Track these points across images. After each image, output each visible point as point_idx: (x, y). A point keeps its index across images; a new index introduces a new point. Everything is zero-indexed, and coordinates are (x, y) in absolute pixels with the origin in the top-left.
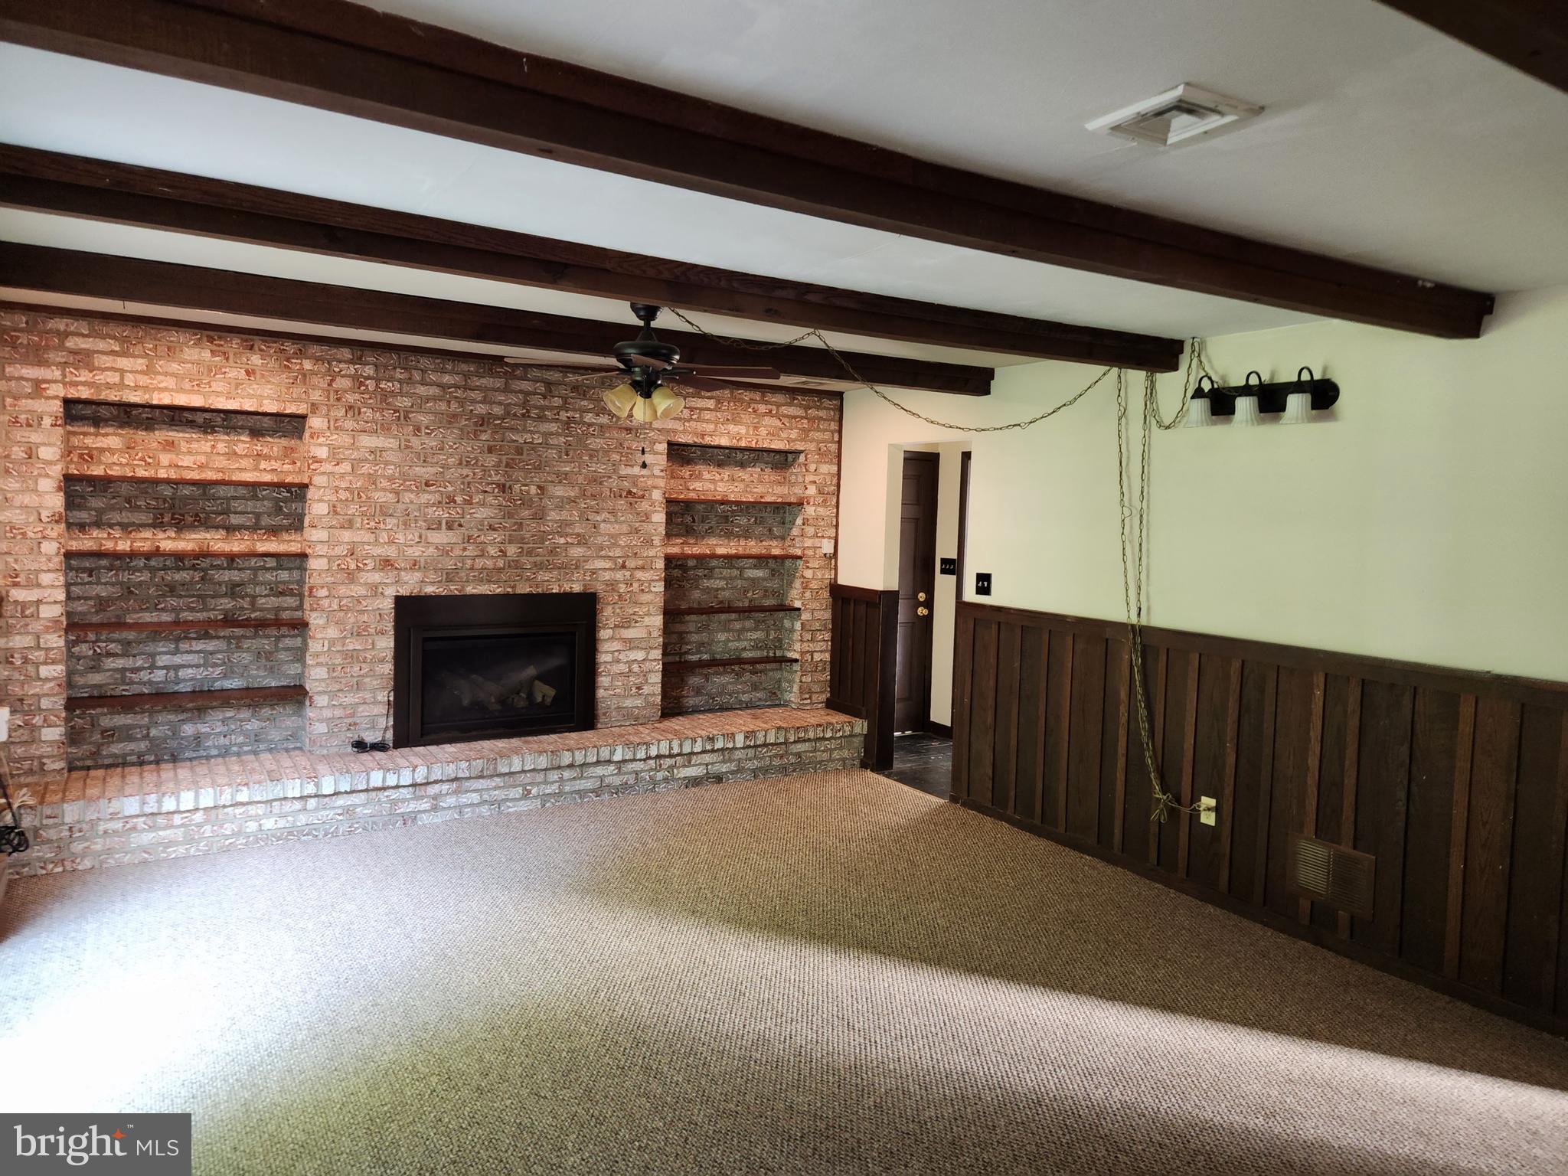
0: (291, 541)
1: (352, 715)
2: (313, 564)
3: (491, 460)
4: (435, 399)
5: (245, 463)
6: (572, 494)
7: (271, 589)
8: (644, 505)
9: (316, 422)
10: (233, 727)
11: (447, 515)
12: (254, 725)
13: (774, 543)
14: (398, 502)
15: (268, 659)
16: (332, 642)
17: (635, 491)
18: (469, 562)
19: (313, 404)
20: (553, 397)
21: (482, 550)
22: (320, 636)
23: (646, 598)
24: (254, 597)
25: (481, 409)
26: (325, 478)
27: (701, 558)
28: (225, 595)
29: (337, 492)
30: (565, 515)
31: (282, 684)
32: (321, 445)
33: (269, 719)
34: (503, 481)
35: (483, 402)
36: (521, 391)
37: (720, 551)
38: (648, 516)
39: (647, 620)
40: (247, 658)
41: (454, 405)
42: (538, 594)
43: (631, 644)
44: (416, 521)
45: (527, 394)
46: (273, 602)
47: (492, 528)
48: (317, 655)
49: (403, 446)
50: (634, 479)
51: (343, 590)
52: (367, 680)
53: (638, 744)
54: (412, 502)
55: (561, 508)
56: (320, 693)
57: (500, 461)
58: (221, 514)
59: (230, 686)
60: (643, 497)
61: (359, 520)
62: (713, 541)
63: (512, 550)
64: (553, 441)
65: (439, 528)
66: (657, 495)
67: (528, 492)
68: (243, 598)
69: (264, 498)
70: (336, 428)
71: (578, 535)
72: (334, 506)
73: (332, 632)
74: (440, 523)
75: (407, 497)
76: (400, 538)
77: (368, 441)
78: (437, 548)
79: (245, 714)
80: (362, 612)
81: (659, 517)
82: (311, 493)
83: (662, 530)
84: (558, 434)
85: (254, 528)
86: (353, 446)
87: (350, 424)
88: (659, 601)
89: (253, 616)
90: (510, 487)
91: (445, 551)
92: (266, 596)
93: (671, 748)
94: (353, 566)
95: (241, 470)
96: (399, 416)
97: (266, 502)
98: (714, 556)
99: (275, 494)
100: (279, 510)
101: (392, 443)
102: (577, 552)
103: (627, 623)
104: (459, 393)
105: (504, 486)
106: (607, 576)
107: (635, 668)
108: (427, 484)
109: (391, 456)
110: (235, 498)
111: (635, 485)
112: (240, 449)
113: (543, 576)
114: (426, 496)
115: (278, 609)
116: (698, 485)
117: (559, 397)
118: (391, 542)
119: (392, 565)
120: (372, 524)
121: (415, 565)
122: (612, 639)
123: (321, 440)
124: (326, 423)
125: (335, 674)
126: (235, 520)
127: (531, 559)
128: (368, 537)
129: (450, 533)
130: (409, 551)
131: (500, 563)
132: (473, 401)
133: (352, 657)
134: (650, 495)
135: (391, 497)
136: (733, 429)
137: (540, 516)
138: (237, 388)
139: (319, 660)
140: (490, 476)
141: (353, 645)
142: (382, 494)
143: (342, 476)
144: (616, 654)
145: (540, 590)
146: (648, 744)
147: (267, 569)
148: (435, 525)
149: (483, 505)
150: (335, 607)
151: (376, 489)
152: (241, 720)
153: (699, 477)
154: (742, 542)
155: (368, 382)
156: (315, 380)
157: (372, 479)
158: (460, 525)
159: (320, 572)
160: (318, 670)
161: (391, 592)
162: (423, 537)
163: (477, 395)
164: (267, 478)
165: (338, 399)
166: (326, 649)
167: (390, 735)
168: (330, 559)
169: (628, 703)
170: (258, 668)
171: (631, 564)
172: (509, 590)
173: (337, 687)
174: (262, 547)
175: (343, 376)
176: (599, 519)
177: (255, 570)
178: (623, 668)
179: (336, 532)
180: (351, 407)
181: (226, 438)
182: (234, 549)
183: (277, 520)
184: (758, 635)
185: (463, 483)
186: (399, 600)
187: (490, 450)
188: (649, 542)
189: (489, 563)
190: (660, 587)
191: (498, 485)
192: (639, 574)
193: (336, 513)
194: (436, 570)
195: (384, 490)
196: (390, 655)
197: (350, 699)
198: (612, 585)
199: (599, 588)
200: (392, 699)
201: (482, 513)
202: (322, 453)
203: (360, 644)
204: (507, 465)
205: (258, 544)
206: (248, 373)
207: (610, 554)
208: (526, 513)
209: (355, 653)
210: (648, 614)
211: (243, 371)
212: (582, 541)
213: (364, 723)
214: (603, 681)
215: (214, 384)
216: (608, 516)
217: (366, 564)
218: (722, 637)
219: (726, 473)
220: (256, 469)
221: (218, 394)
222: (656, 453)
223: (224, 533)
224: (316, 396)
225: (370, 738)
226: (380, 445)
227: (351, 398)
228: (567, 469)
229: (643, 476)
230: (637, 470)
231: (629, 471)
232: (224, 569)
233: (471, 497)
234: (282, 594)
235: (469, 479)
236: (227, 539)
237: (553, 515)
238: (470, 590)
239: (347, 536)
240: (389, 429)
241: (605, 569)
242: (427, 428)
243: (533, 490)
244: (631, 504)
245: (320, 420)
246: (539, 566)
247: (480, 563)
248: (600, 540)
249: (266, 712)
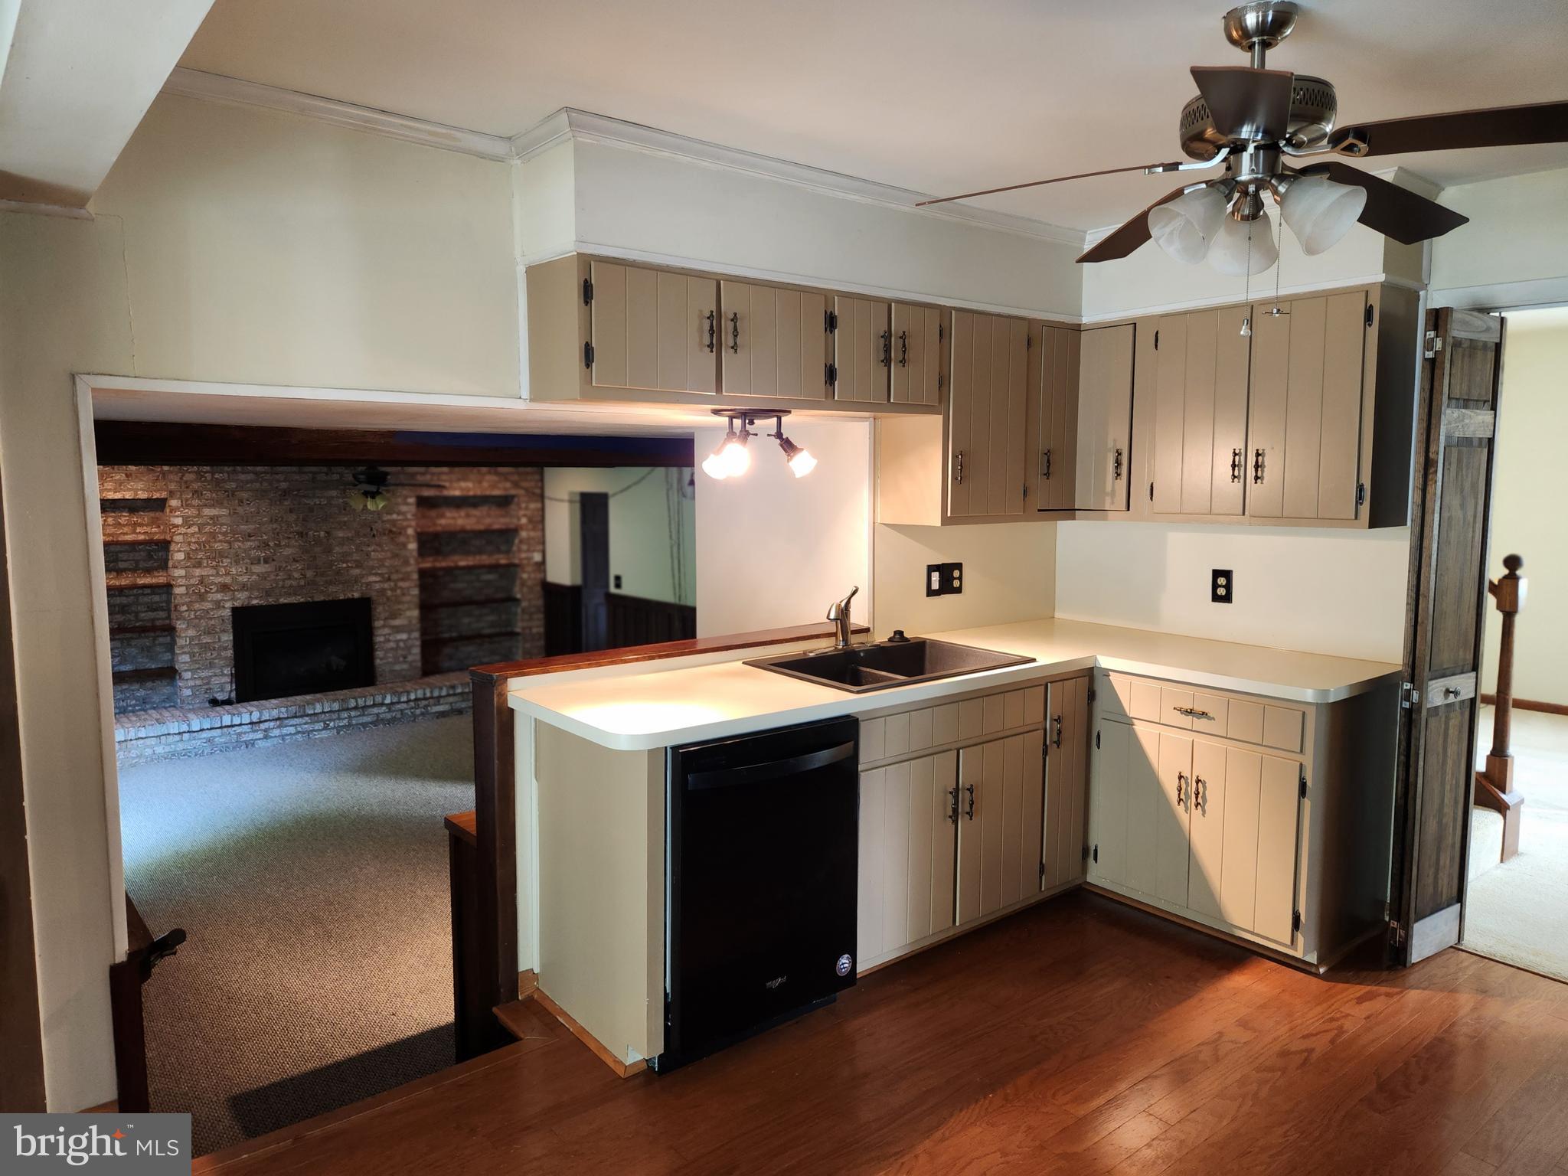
0: (159, 576)
1: (208, 684)
2: (177, 591)
3: (292, 517)
4: (251, 482)
5: (126, 529)
6: (350, 535)
7: (148, 607)
8: (402, 539)
9: (174, 503)
10: (128, 695)
11: (264, 554)
12: (141, 693)
13: (501, 556)
14: (230, 548)
15: (148, 651)
16: (192, 639)
17: (394, 529)
18: (281, 583)
19: (171, 492)
20: (333, 473)
21: (289, 575)
22: (184, 635)
23: (407, 598)
24: (137, 614)
25: (284, 485)
26: (181, 537)
27: (449, 571)
28: (118, 613)
29: (190, 545)
30: (345, 548)
31: (160, 666)
32: (177, 516)
33: (151, 689)
34: (301, 530)
35: (285, 481)
36: (311, 472)
37: (462, 563)
38: (404, 545)
39: (408, 613)
40: (134, 651)
41: (265, 484)
42: (330, 601)
43: (398, 629)
44: (243, 560)
45: (314, 473)
46: (151, 615)
47: (295, 560)
48: (182, 647)
49: (232, 513)
50: (394, 522)
51: (197, 606)
52: (216, 661)
53: (402, 692)
54: (240, 547)
55: (342, 544)
56: (186, 671)
57: (298, 518)
58: (112, 562)
59: (124, 669)
60: (400, 533)
61: (205, 561)
62: (456, 558)
63: (310, 574)
64: (334, 502)
65: (259, 563)
66: (410, 531)
67: (319, 536)
68: (129, 613)
69: (140, 550)
70: (187, 505)
71: (356, 561)
72: (188, 554)
73: (191, 633)
74: (259, 560)
75: (236, 545)
76: (234, 571)
77: (207, 512)
78: (258, 576)
79: (136, 686)
80: (211, 619)
81: (413, 546)
82: (173, 547)
83: (415, 554)
84: (337, 497)
85: (134, 570)
86: (199, 516)
87: (196, 502)
88: (416, 600)
89: (137, 624)
90: (307, 534)
91: (263, 577)
92: (145, 612)
93: (425, 694)
94: (203, 591)
95: (124, 534)
96: (228, 495)
97: (142, 553)
98: (458, 568)
99: (147, 548)
100: (150, 557)
101: (224, 512)
102: (357, 571)
103: (394, 616)
104: (268, 477)
105: (302, 533)
106: (377, 586)
107: (402, 644)
108: (250, 536)
109: (223, 520)
110: (121, 552)
111: (394, 526)
112: (122, 521)
113: (332, 589)
114: (249, 543)
115: (153, 620)
116: (443, 522)
117: (337, 473)
118: (227, 574)
119: (229, 588)
120: (214, 563)
121: (244, 587)
122: (384, 626)
123: (177, 513)
124: (180, 503)
125: (195, 659)
126: (122, 565)
127: (324, 579)
128: (212, 572)
129: (267, 566)
130: (240, 578)
131: (302, 583)
132: (278, 481)
133: (205, 647)
134: (406, 532)
135: (226, 546)
136: (463, 484)
137: (329, 550)
138: (120, 486)
139: (184, 650)
140: (292, 527)
141: (206, 640)
142: (218, 544)
143: (193, 534)
144: (387, 637)
145: (331, 598)
146: (408, 693)
147: (145, 595)
148: (257, 561)
149: (287, 546)
150: (192, 616)
151: (215, 542)
152: (133, 691)
153: (442, 516)
154: (478, 557)
155: (206, 475)
156: (171, 477)
157: (213, 535)
158: (273, 560)
159: (181, 595)
160: (183, 656)
161: (228, 605)
162: (249, 570)
163: (280, 477)
164: (142, 537)
165: (187, 487)
166: (188, 643)
167: (233, 695)
168: (188, 587)
169: (397, 667)
170: (143, 657)
171: (394, 577)
172: (309, 599)
173: (197, 666)
174: (141, 581)
175: (189, 473)
176: (370, 549)
177: (137, 596)
178: (392, 645)
179: (191, 570)
180: (196, 491)
181: (113, 514)
182: (122, 584)
183: (149, 564)
184: (491, 618)
185: (274, 533)
186: (234, 610)
187: (291, 511)
188: (406, 563)
189: (294, 583)
190: (416, 592)
191: (298, 533)
192: (401, 584)
193: (190, 558)
194: (258, 590)
195: (220, 541)
196: (230, 645)
197: (203, 674)
198: (383, 591)
199: (373, 595)
200: (233, 672)
201: (287, 552)
202: (179, 521)
203: (211, 639)
204: (304, 520)
205: (138, 579)
206: (127, 475)
207: (379, 572)
208: (318, 549)
209: (207, 645)
210: (409, 609)
211: (124, 475)
212: (359, 565)
213: (216, 688)
214: (379, 654)
215: (105, 484)
216: (376, 547)
217: (211, 589)
218: (466, 620)
219: (462, 513)
220: (134, 532)
221: (110, 490)
222: (408, 504)
223: (115, 574)
224: (172, 486)
225: (220, 697)
226: (217, 513)
227: (195, 486)
228: (346, 519)
229: (400, 520)
230: (395, 516)
231: (389, 517)
232: (116, 596)
233: (280, 542)
234: (155, 610)
235: (278, 530)
236: (117, 577)
237: (337, 549)
238: (282, 600)
239: (197, 572)
240: (222, 503)
241: (376, 582)
242: (248, 500)
243: (322, 534)
244: (392, 538)
245: (176, 501)
246: (330, 583)
247: (288, 583)
248: (371, 563)
249: (149, 684)
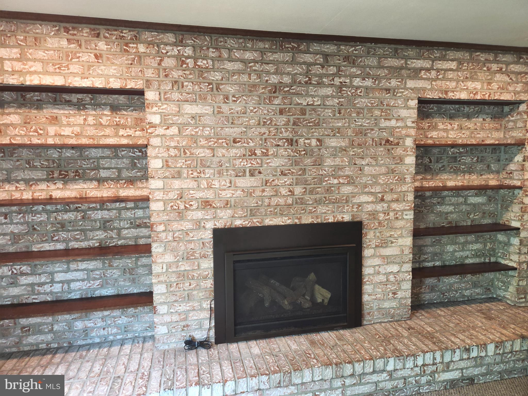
0: (143, 188)
1: (185, 319)
2: (155, 206)
3: (282, 120)
4: (239, 72)
5: (108, 131)
6: (343, 144)
7: (131, 223)
8: (399, 151)
9: (150, 95)
10: (109, 322)
11: (250, 165)
12: (123, 320)
13: (491, 176)
14: (213, 156)
15: (130, 274)
16: (169, 265)
17: (391, 139)
18: (267, 201)
19: (147, 81)
20: (330, 66)
21: (276, 191)
22: (159, 261)
23: (400, 223)
24: (119, 230)
25: (274, 79)
26: (159, 139)
27: (436, 190)
28: (100, 229)
29: (168, 150)
30: (338, 161)
32: (155, 113)
34: (291, 136)
35: (276, 73)
36: (304, 63)
37: (450, 184)
38: (401, 159)
39: (401, 241)
40: (116, 273)
41: (254, 77)
42: (318, 224)
43: (388, 260)
44: (227, 170)
45: (309, 64)
46: (134, 232)
47: (283, 174)
48: (158, 275)
49: (216, 112)
50: (392, 130)
51: (175, 226)
52: (195, 293)
53: (407, 356)
54: (224, 156)
55: (334, 156)
56: (161, 304)
57: (289, 121)
58: (93, 170)
59: (106, 294)
60: (398, 144)
61: (186, 172)
62: (445, 176)
63: (298, 190)
64: (329, 102)
65: (244, 175)
66: (409, 142)
67: (310, 144)
68: (112, 230)
69: (123, 157)
70: (166, 99)
71: (348, 176)
72: (167, 161)
73: (169, 258)
74: (245, 171)
75: (220, 152)
76: (216, 184)
77: (189, 109)
78: (243, 191)
79: (117, 313)
80: (190, 242)
81: (411, 160)
82: (150, 152)
83: (412, 170)
84: (333, 97)
85: (117, 179)
86: (179, 113)
87: (176, 96)
88: (410, 226)
89: (119, 243)
90: (296, 141)
91: (249, 193)
92: (127, 228)
94: (182, 207)
95: (105, 136)
96: (212, 88)
97: (124, 160)
98: (445, 188)
99: (131, 154)
100: (134, 165)
101: (207, 110)
102: (347, 190)
103: (384, 244)
104: (257, 67)
105: (292, 140)
106: (370, 208)
107: (392, 278)
108: (235, 142)
109: (208, 120)
110: (103, 158)
111: (393, 135)
112: (104, 120)
113: (321, 209)
114: (234, 151)
115: (137, 238)
116: (434, 134)
117: (333, 66)
118: (210, 187)
119: (211, 205)
120: (195, 174)
121: (227, 204)
122: (373, 256)
123: (155, 109)
124: (158, 96)
125: (172, 289)
126: (104, 174)
127: (313, 197)
128: (193, 184)
129: (253, 179)
130: (223, 193)
131: (290, 201)
132: (268, 73)
133: (183, 275)
134: (404, 142)
135: (208, 153)
136: (471, 85)
137: (318, 163)
138: (89, 70)
139: (159, 279)
140: (281, 133)
141: (185, 266)
142: (201, 150)
143: (172, 137)
144: (377, 268)
145: (319, 221)
146: (415, 356)
147: (128, 209)
148: (241, 173)
149: (276, 155)
150: (170, 238)
151: (197, 147)
152: (114, 317)
153: (435, 128)
154: (467, 177)
155: (188, 61)
156: (148, 61)
157: (194, 139)
158: (260, 173)
159: (158, 212)
160: (159, 286)
161: (210, 225)
162: (233, 183)
163: (271, 68)
164: (124, 141)
165: (166, 76)
166: (164, 270)
167: (212, 333)
168: (165, 202)
169: (386, 305)
170: (125, 280)
171: (388, 197)
172: (297, 221)
173: (174, 298)
174: (124, 193)
175: (169, 57)
176: (364, 163)
177: (119, 210)
178: (382, 278)
179: (169, 181)
180: (176, 82)
181: (94, 112)
182: (104, 195)
183: (133, 173)
185: (261, 139)
186: (217, 233)
187: (281, 112)
188: (402, 180)
189: (282, 201)
190: (410, 215)
191: (287, 140)
192: (394, 206)
193: (168, 166)
194: (242, 208)
195: (202, 147)
196: (210, 273)
197: (183, 307)
198: (373, 215)
199: (364, 217)
200: (213, 306)
201: (276, 163)
202: (156, 119)
203: (190, 266)
204: (294, 124)
205: (121, 191)
206: (96, 56)
207: (373, 190)
208: (308, 161)
209: (186, 273)
210: (401, 236)
211: (92, 55)
212: (351, 181)
213: (194, 325)
214: (367, 288)
215: (71, 67)
216: (371, 160)
217: (191, 205)
218: (450, 248)
220: (117, 135)
221: (74, 74)
222: (409, 108)
223: (95, 183)
224: (149, 73)
225: (199, 336)
226: (199, 112)
227: (175, 74)
228: (340, 124)
229: (398, 127)
230: (393, 123)
231: (387, 124)
232: (98, 210)
233: (267, 150)
234: (139, 226)
235: (265, 136)
236: (98, 187)
237: (329, 162)
238: (268, 222)
239: (177, 184)
240: (205, 99)
241: (368, 203)
242: (234, 96)
243: (314, 142)
244: (388, 150)
245: (153, 93)
246: (318, 202)
247: (275, 201)
248: (364, 180)
